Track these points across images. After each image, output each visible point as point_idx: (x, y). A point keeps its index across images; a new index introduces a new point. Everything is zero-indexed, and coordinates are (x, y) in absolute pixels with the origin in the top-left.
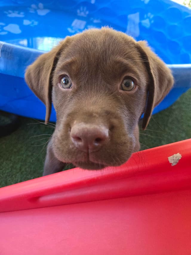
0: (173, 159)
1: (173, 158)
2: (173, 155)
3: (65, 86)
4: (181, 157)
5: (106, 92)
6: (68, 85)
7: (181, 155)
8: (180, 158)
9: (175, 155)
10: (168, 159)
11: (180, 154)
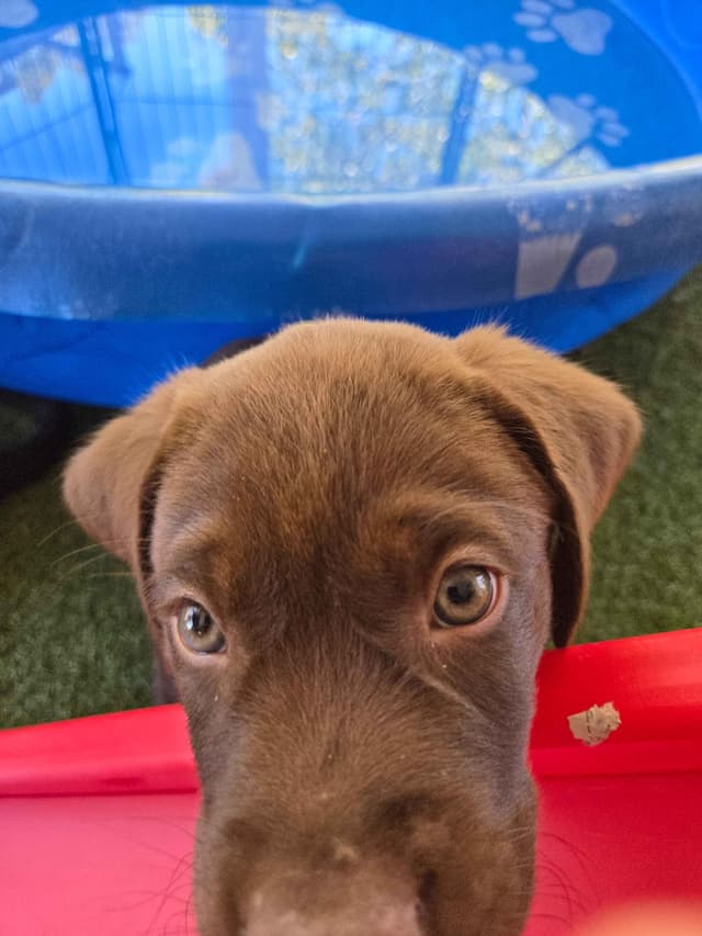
0: (588, 728)
1: (586, 724)
2: (586, 707)
3: (199, 643)
4: (619, 721)
5: (375, 675)
6: (212, 637)
7: (617, 714)
8: (614, 727)
9: (594, 710)
10: (567, 723)
11: (616, 707)
